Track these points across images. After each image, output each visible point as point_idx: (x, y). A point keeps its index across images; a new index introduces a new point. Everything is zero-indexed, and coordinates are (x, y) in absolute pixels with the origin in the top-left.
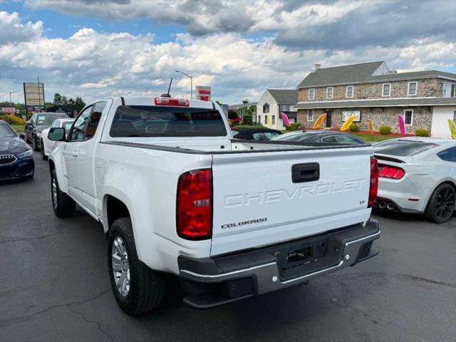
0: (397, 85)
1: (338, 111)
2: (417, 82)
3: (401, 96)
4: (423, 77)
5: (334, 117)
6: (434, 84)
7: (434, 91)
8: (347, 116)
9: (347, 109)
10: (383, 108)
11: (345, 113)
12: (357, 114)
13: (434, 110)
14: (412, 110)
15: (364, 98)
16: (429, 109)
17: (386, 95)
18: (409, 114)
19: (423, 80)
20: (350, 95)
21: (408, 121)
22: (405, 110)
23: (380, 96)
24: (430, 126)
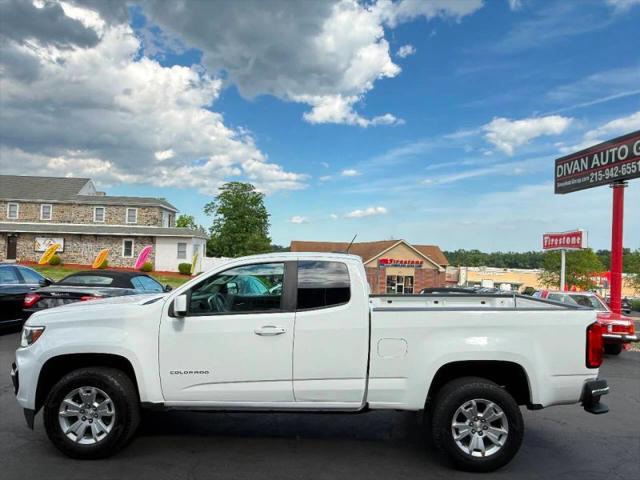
0: (113, 209)
1: (28, 237)
2: (137, 209)
3: (119, 222)
4: (145, 204)
5: (21, 245)
6: (156, 213)
7: (157, 221)
8: (43, 244)
9: (43, 235)
10: (96, 236)
11: (40, 241)
12: (59, 242)
13: (157, 241)
14: (133, 241)
15: (69, 222)
16: (152, 239)
17: (99, 220)
18: (128, 245)
19: (144, 208)
20: (47, 216)
21: (128, 252)
22: (124, 240)
23: (91, 222)
24: (153, 258)
